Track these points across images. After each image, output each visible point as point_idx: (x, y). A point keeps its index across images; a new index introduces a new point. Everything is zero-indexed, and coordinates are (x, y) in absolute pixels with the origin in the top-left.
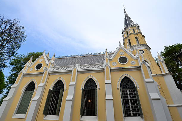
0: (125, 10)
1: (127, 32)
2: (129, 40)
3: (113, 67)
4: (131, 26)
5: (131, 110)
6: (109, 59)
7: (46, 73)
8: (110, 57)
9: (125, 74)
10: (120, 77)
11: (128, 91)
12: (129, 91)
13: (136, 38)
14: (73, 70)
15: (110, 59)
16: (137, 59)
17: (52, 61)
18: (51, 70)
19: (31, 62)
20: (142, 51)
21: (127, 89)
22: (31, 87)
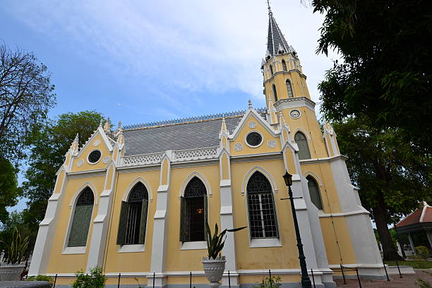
0: (269, 8)
1: (271, 66)
2: (274, 86)
3: (235, 155)
4: (280, 52)
5: (263, 227)
6: (228, 139)
7: (111, 169)
8: (231, 133)
9: (256, 167)
10: (247, 172)
11: (260, 196)
12: (262, 197)
13: (288, 81)
14: (162, 163)
15: (231, 137)
16: (278, 136)
17: (120, 145)
18: (120, 163)
19: (78, 148)
20: (296, 113)
21: (259, 193)
22: (86, 198)
